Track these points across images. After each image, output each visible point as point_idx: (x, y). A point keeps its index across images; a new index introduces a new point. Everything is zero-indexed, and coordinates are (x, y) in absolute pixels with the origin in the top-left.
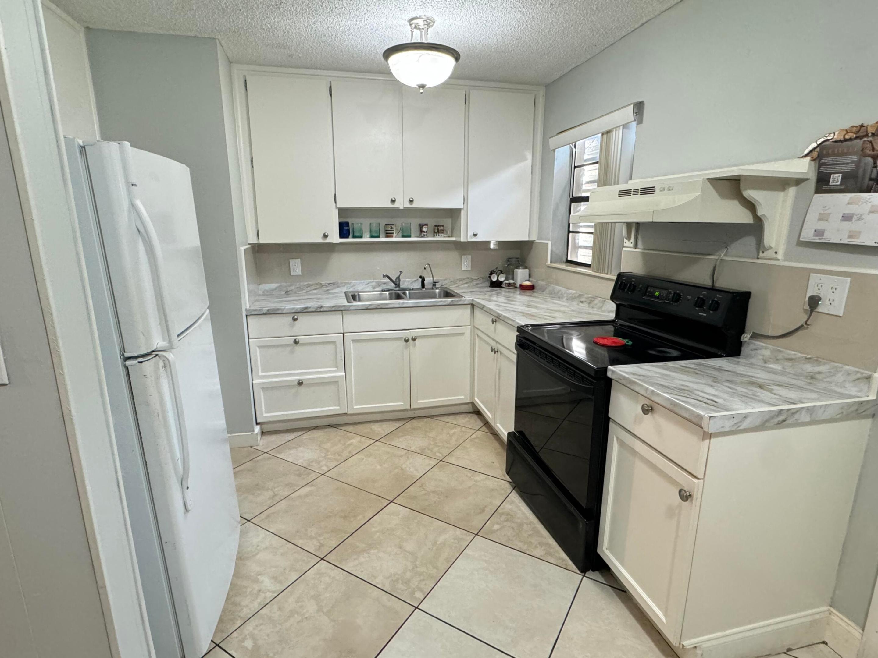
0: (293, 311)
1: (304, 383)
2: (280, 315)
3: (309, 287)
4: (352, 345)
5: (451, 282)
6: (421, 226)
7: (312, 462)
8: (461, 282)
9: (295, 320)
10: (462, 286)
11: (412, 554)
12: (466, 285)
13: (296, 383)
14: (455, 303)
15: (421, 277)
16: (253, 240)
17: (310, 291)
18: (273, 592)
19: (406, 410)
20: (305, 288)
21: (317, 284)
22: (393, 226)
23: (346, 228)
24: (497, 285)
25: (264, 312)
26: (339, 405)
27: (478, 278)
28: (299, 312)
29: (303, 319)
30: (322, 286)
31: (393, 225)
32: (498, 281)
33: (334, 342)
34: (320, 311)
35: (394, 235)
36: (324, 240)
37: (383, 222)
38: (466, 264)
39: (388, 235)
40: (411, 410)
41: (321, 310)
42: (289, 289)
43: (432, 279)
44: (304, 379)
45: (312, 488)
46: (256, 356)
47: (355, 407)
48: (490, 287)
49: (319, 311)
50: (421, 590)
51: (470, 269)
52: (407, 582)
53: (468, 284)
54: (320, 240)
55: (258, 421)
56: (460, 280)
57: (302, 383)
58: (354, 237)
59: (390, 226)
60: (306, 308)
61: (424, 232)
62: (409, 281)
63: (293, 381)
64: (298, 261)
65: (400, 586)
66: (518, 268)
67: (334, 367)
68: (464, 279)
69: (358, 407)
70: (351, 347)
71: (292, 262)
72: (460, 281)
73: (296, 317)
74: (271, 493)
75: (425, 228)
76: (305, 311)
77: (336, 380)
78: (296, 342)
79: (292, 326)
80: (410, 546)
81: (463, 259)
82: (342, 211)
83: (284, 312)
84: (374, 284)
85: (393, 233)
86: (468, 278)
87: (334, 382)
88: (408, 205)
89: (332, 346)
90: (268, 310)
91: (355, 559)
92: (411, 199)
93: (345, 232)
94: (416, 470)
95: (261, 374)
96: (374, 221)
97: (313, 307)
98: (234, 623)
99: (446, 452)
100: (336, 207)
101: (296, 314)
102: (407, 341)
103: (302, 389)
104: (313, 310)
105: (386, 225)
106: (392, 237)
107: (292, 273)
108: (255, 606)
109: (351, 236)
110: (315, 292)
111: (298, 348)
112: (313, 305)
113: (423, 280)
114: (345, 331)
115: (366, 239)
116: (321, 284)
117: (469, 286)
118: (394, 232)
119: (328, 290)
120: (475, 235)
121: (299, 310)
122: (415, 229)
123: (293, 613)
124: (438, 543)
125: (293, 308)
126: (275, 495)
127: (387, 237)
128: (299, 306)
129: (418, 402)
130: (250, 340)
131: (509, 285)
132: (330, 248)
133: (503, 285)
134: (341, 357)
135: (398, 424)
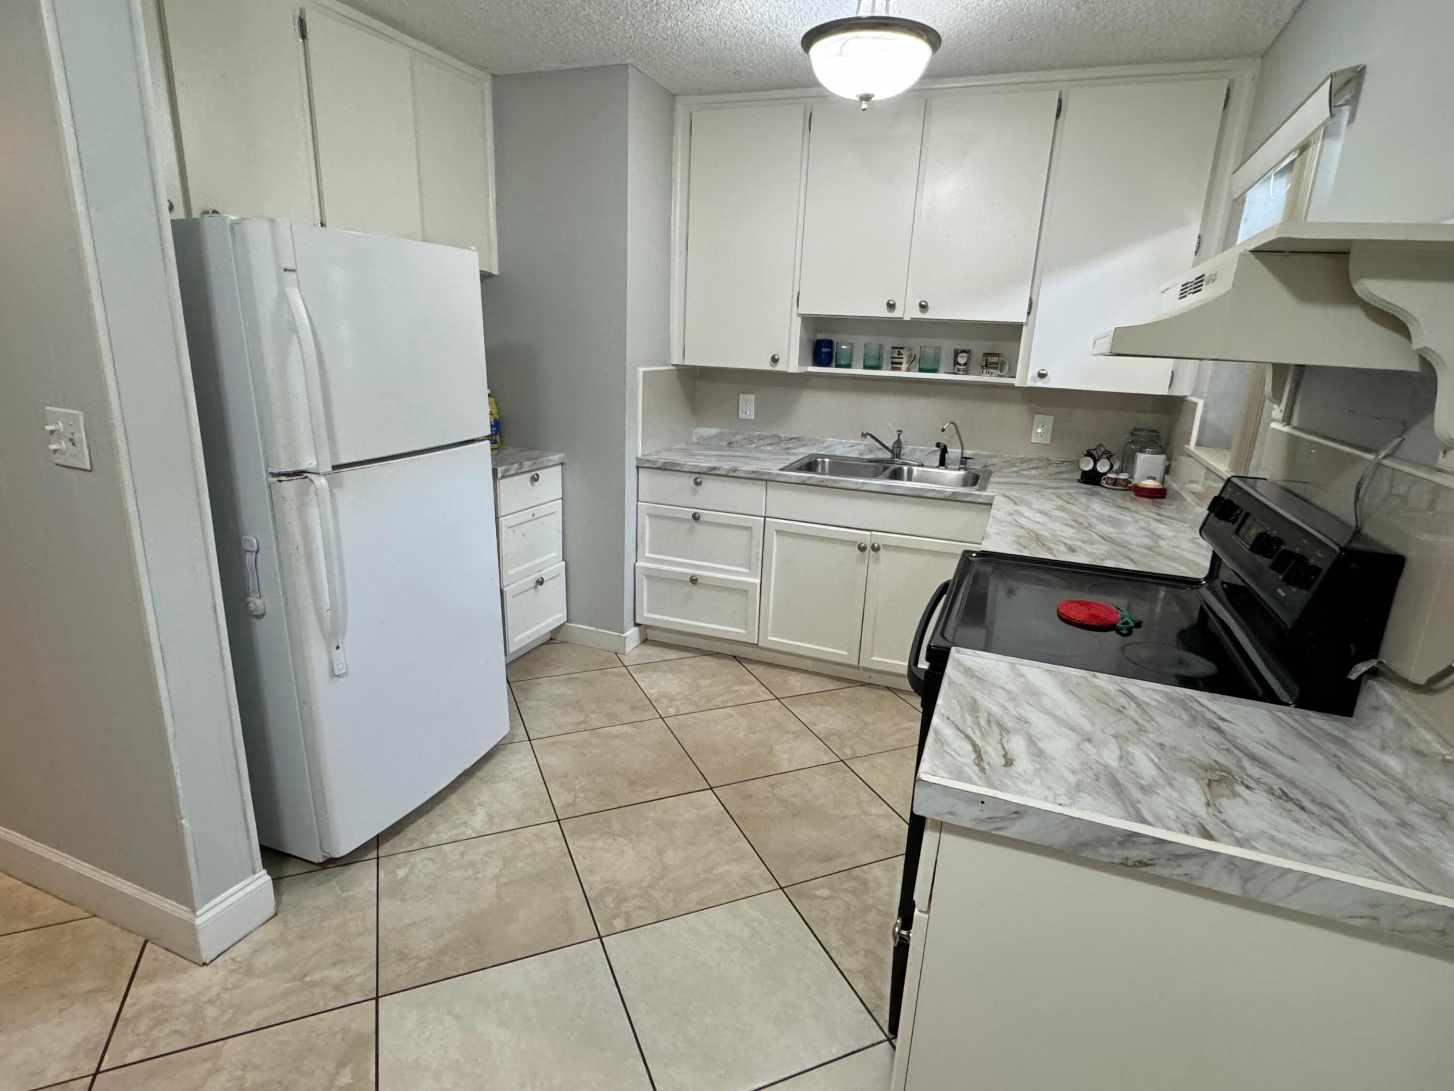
0: (696, 470)
1: (699, 581)
2: (678, 473)
3: (762, 439)
4: (775, 536)
5: (1004, 462)
6: (956, 354)
7: (665, 697)
8: (1025, 465)
9: (698, 484)
10: (1026, 472)
11: (665, 867)
12: (1034, 472)
13: (687, 579)
14: (960, 498)
15: (938, 445)
16: (676, 359)
17: (763, 446)
18: (474, 831)
19: (850, 666)
20: (755, 441)
21: (773, 436)
22: (902, 351)
23: (824, 350)
24: (1092, 478)
25: (659, 465)
26: (746, 630)
27: (1063, 462)
28: (704, 474)
29: (709, 484)
30: (780, 440)
31: (903, 348)
32: (1094, 470)
33: (749, 529)
34: (733, 477)
35: (904, 366)
36: (773, 367)
37: (889, 342)
38: (1040, 432)
39: (895, 366)
40: (858, 668)
41: (735, 474)
42: (734, 439)
43: (960, 451)
44: (699, 576)
45: (634, 730)
46: (644, 527)
47: (770, 638)
48: (1079, 481)
49: (731, 475)
50: (628, 919)
51: (1048, 442)
52: (620, 901)
53: (1040, 471)
54: (766, 366)
55: (638, 621)
56: (1023, 461)
57: (696, 580)
58: (838, 366)
59: (897, 351)
60: (714, 468)
61: (960, 365)
62: (922, 451)
63: (686, 574)
64: (752, 397)
65: (609, 901)
66: (1142, 451)
67: (745, 568)
68: (1032, 460)
69: (774, 640)
70: (775, 542)
71: (742, 397)
72: (1022, 463)
73: (699, 480)
74: (582, 717)
75: (963, 357)
76: (712, 473)
77: (745, 588)
78: (696, 517)
79: (695, 492)
80: (672, 857)
81: (1035, 420)
82: (812, 322)
83: (684, 469)
84: (862, 447)
85: (901, 363)
86: (1040, 459)
87: (741, 591)
88: (918, 314)
89: (745, 535)
90: (664, 464)
91: (593, 839)
92: (923, 303)
93: (823, 357)
94: (790, 760)
95: (648, 554)
96: (873, 340)
97: (724, 469)
98: (412, 845)
99: (862, 750)
100: (799, 315)
101: (701, 476)
102: (862, 549)
103: (695, 590)
104: (724, 473)
105: (893, 348)
106: (900, 369)
107: (742, 416)
108: (445, 837)
109: (834, 364)
110: (769, 448)
111: (698, 527)
112: (725, 465)
113: (944, 451)
114: (768, 515)
115: (857, 371)
116: (780, 437)
117: (1040, 474)
118: (904, 361)
119: (788, 448)
120: (1042, 376)
121: (704, 470)
122: (946, 358)
123: (472, 864)
124: (715, 871)
125: (696, 466)
126: (585, 722)
127: (894, 369)
128: (705, 464)
129: (872, 658)
130: (639, 503)
131: (1115, 482)
132: (785, 379)
133: (1103, 482)
134: (757, 553)
135: (831, 685)
